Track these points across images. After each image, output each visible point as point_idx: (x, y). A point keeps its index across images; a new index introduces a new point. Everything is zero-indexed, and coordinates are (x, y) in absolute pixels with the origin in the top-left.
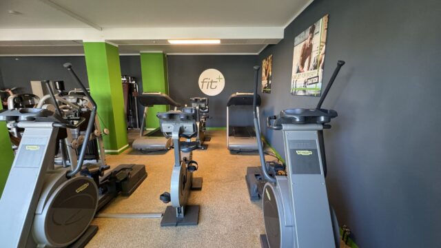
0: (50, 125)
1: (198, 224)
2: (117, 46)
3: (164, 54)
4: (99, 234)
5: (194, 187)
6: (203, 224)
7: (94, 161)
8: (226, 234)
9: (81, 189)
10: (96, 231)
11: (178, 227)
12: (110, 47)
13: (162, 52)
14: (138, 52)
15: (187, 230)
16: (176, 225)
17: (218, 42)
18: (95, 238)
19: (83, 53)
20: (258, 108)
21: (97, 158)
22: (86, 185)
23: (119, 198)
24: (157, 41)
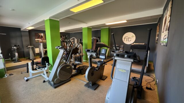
0: (63, 50)
1: (95, 90)
2: (91, 28)
3: (109, 28)
4: (71, 82)
5: (102, 78)
6: (96, 91)
7: (80, 63)
8: (101, 97)
9: (68, 68)
10: (70, 80)
11: (89, 88)
12: (89, 28)
13: (108, 27)
14: (100, 28)
15: (91, 91)
16: (88, 87)
17: (126, 21)
18: (70, 82)
19: (82, 31)
20: (149, 51)
21: (81, 62)
22: (69, 67)
23: (80, 74)
24: (102, 25)
